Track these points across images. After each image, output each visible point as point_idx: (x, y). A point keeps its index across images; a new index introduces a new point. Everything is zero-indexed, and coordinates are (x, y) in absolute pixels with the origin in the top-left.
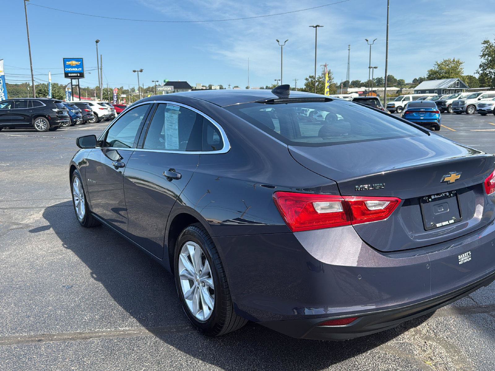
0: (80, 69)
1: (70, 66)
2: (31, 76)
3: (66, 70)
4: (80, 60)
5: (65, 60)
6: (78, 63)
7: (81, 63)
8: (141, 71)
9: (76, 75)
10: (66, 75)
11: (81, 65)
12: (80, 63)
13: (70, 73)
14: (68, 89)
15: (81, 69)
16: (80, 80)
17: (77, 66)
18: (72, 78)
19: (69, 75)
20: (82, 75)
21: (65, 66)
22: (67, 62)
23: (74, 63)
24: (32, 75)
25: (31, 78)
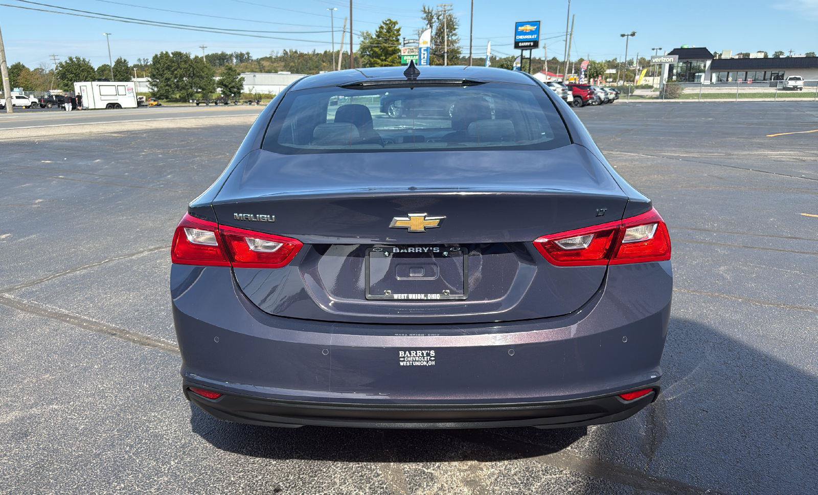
0: (534, 37)
1: (523, 33)
2: (469, 47)
3: (517, 38)
4: (537, 23)
5: (518, 25)
6: (533, 28)
7: (537, 28)
8: (633, 35)
9: (529, 44)
10: (517, 46)
11: (537, 32)
12: (535, 27)
13: (522, 42)
14: (516, 64)
15: (536, 36)
16: (533, 50)
17: (531, 33)
18: (524, 48)
19: (520, 44)
20: (536, 44)
21: (517, 33)
22: (520, 28)
23: (529, 28)
24: (471, 47)
25: (469, 50)
